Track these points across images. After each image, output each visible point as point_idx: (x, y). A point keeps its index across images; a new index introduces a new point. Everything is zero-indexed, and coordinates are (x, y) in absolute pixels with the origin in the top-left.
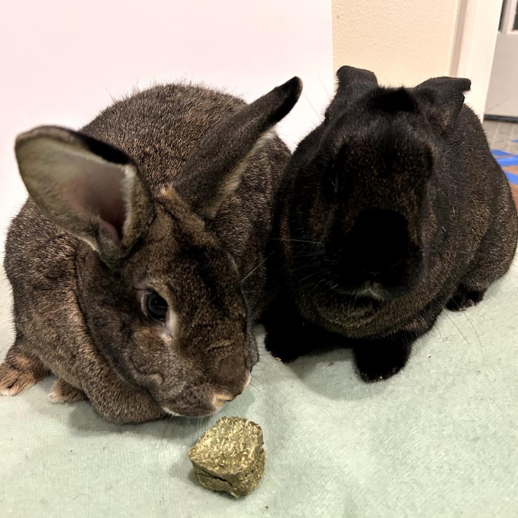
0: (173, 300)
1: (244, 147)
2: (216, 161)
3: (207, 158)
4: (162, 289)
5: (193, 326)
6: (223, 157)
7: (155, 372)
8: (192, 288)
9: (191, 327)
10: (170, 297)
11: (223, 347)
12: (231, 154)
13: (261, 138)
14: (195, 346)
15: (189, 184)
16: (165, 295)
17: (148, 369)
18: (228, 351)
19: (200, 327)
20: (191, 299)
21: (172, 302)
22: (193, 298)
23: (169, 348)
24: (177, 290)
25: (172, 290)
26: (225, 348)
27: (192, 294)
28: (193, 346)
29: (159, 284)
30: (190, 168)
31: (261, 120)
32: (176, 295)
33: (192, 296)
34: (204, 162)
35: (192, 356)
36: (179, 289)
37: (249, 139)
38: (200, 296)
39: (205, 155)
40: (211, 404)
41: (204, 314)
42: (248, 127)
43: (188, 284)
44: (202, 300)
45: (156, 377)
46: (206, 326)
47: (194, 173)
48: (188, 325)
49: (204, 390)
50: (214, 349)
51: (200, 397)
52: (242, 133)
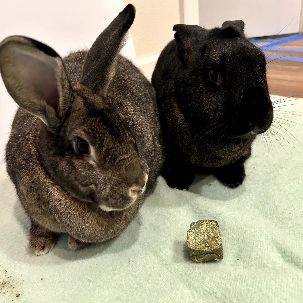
0: (89, 139)
1: (114, 47)
2: (101, 60)
3: (95, 61)
4: (82, 134)
5: (104, 150)
6: (104, 57)
7: (91, 184)
8: (99, 130)
9: (103, 151)
10: (87, 137)
11: (125, 159)
12: (108, 54)
13: (123, 40)
14: (109, 162)
15: (89, 78)
16: (84, 137)
17: (87, 182)
18: (129, 161)
19: (108, 150)
20: (99, 136)
21: (89, 140)
22: (100, 135)
23: (96, 168)
24: (90, 132)
25: (87, 133)
26: (126, 159)
27: (99, 133)
28: (107, 163)
29: (80, 132)
30: (87, 69)
31: (119, 31)
32: (90, 135)
33: (99, 134)
34: (94, 63)
35: (109, 169)
36: (91, 131)
37: (116, 42)
38: (104, 133)
39: (94, 59)
40: (129, 195)
41: (108, 142)
42: (113, 36)
43: (96, 128)
44: (106, 135)
45: (93, 186)
46: (112, 148)
47: (90, 71)
48: (101, 152)
49: (122, 188)
50: (120, 161)
51: (121, 193)
52: (111, 40)
